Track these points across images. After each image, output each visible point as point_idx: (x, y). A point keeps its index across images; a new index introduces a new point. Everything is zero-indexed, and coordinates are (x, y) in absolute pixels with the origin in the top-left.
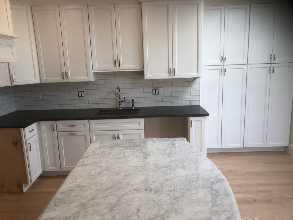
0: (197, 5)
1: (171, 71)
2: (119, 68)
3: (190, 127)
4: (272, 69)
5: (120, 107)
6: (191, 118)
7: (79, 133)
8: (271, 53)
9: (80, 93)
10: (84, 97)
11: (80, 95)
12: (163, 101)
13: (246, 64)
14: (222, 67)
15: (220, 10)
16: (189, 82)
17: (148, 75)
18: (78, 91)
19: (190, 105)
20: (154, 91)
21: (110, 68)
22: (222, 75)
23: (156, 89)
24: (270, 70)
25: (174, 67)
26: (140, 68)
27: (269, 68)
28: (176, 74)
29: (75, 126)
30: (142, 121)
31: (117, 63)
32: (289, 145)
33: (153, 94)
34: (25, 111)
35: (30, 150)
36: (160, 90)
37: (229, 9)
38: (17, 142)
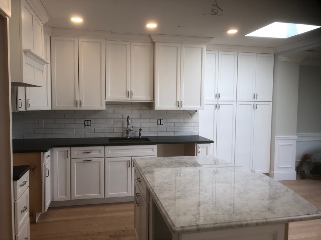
0: (201, 49)
1: (179, 103)
2: (131, 98)
3: (198, 153)
4: (255, 106)
5: (127, 136)
6: (199, 145)
7: (93, 160)
8: (254, 93)
9: (86, 122)
10: (91, 125)
11: (86, 124)
12: (167, 131)
13: (235, 101)
14: (216, 103)
15: (215, 55)
16: (190, 113)
17: (159, 106)
18: (85, 119)
19: (190, 135)
20: (159, 121)
21: (122, 97)
22: (216, 109)
23: (161, 120)
24: (254, 107)
25: (181, 100)
26: (150, 99)
27: (253, 105)
28: (183, 106)
29: (90, 152)
30: (155, 147)
31: (129, 94)
32: (270, 172)
33: (158, 124)
34: (24, 140)
35: (48, 176)
36: (164, 121)
37: (222, 54)
38: (35, 168)
